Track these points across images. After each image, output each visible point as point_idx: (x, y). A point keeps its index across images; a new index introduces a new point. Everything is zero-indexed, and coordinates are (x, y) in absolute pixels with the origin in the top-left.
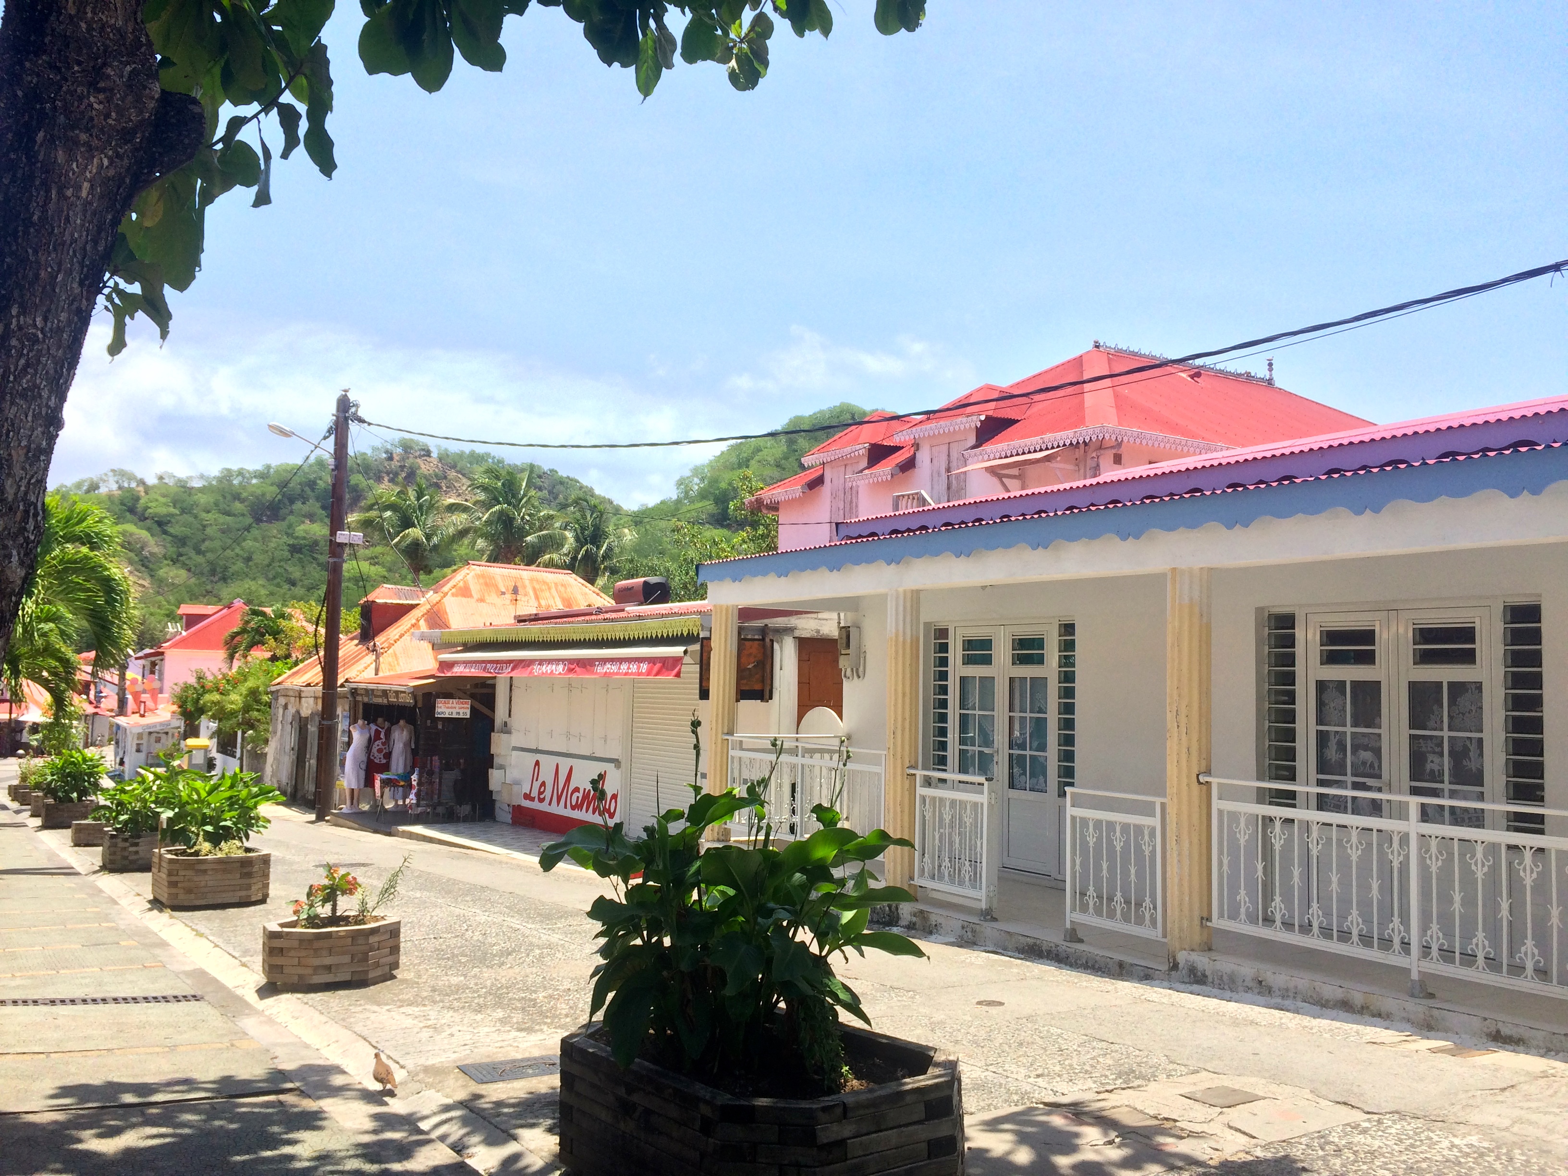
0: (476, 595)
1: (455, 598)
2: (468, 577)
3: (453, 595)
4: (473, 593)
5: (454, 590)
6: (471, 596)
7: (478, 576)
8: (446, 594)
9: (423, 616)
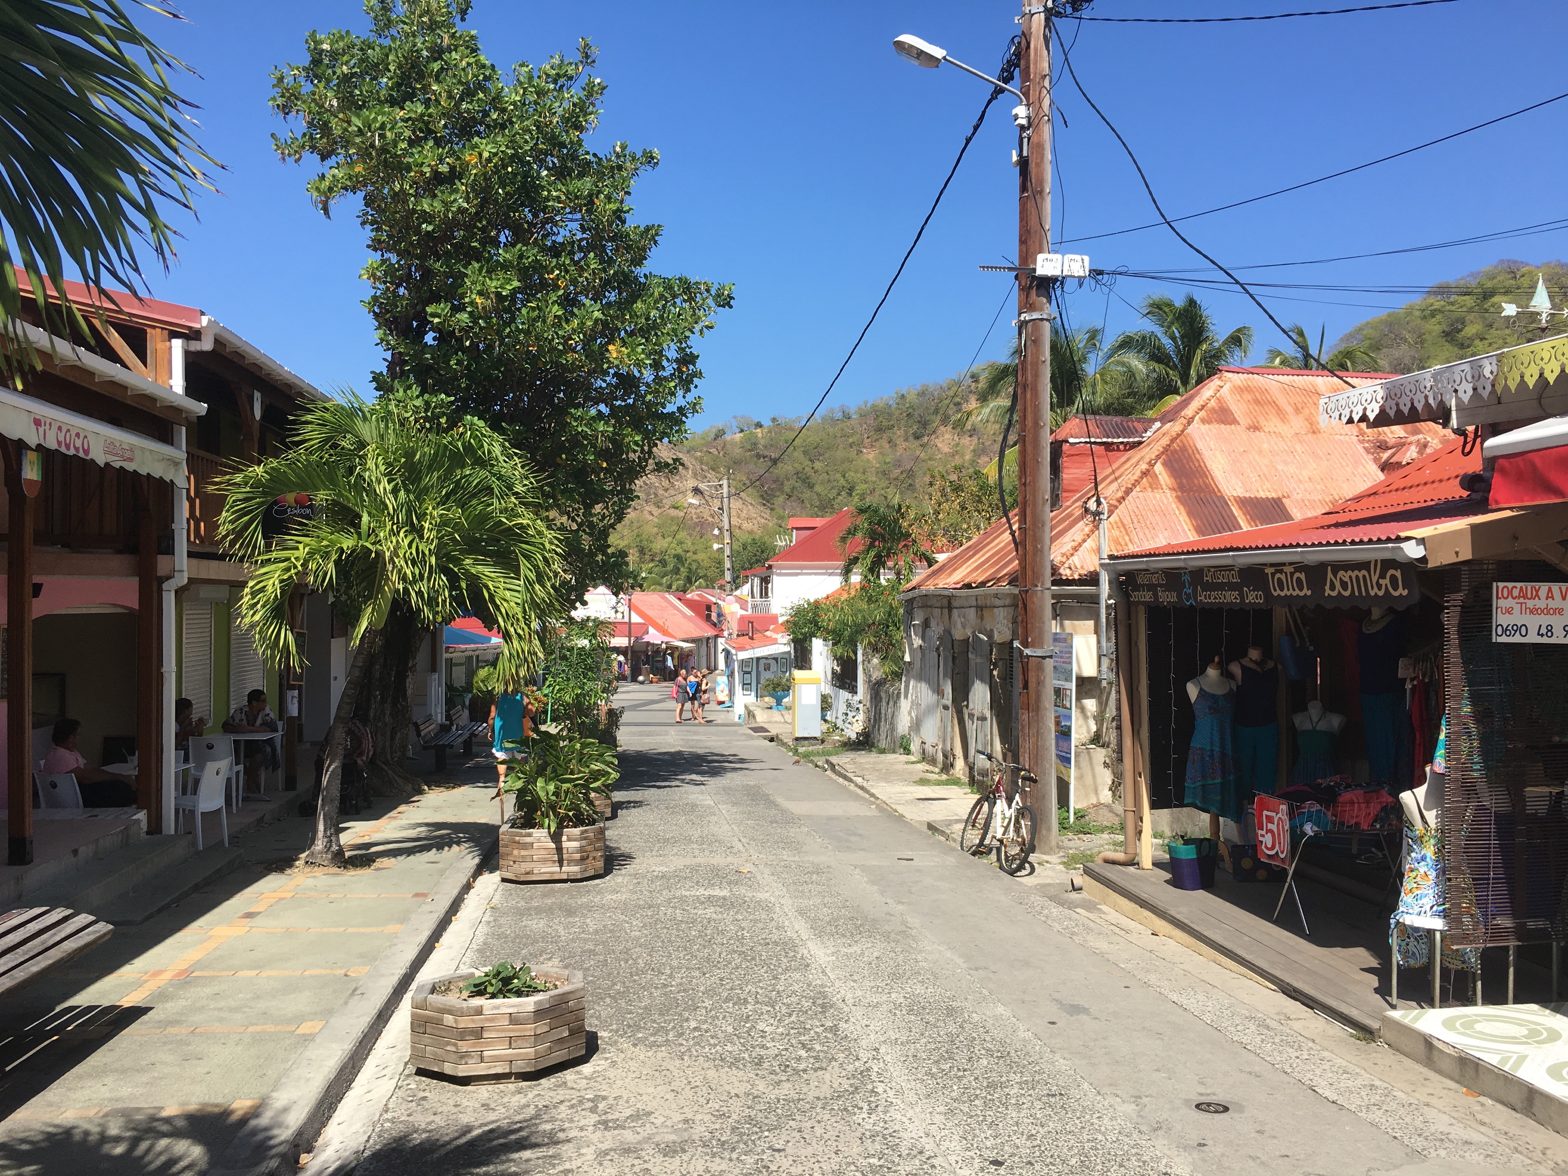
0: (1244, 421)
1: (1207, 426)
2: (1222, 391)
3: (1203, 421)
4: (1238, 415)
5: (1202, 414)
6: (1234, 422)
7: (1240, 390)
8: (1190, 421)
9: (1158, 457)
